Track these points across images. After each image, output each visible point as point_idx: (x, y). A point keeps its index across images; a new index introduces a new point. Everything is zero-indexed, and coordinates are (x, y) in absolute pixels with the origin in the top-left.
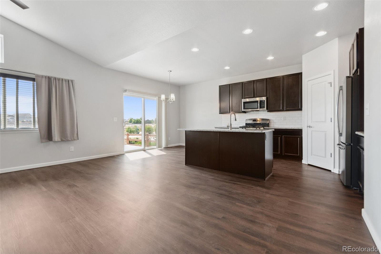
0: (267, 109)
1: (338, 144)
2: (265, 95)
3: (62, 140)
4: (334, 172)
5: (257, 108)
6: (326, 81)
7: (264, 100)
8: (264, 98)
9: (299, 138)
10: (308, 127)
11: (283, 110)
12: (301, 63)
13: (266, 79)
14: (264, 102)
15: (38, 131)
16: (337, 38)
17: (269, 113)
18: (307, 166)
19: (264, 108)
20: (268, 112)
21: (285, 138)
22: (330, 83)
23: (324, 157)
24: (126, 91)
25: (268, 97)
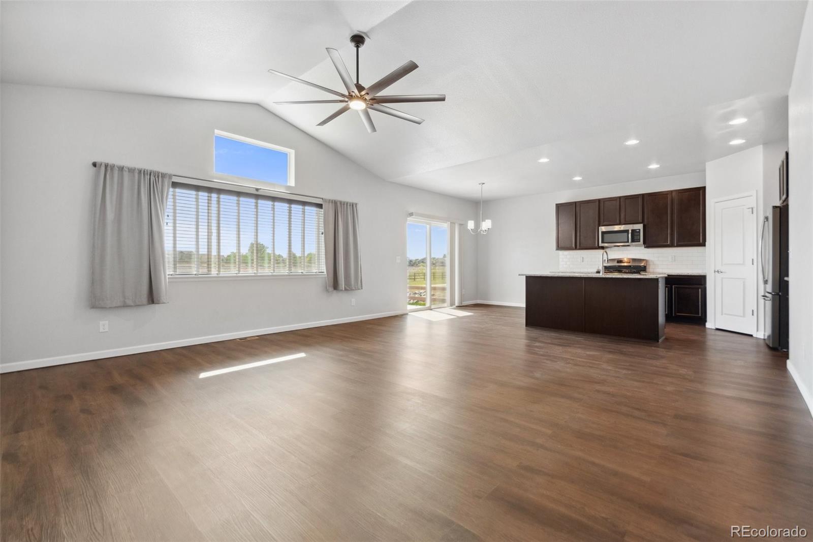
0: (644, 243)
1: (763, 296)
2: (640, 219)
4: (758, 337)
5: (626, 241)
6: (744, 205)
7: (640, 230)
8: (639, 227)
9: (700, 290)
10: (717, 273)
11: (672, 245)
12: (704, 171)
13: (643, 195)
14: (639, 232)
16: (761, 146)
17: (646, 249)
18: (714, 330)
19: (640, 241)
20: (645, 247)
21: (676, 289)
22: (751, 210)
23: (741, 316)
24: (411, 214)
25: (645, 223)
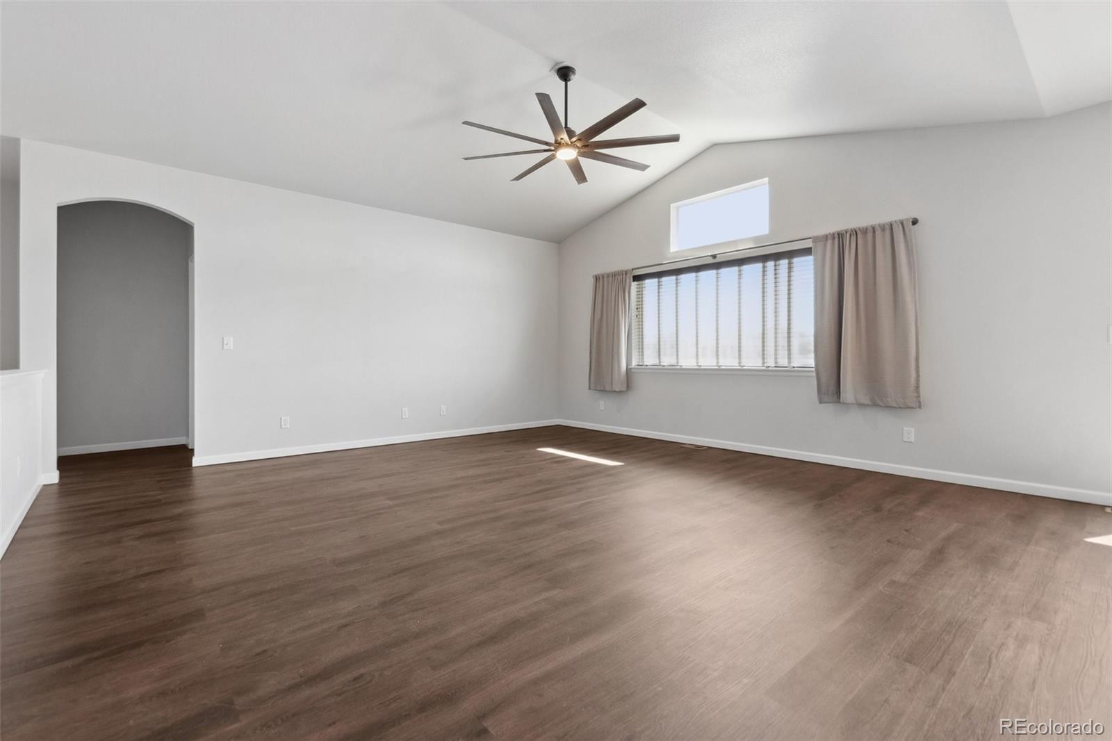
3: (875, 404)
15: (814, 374)
